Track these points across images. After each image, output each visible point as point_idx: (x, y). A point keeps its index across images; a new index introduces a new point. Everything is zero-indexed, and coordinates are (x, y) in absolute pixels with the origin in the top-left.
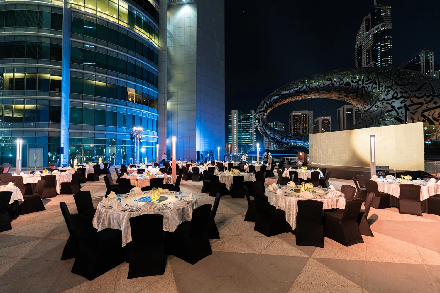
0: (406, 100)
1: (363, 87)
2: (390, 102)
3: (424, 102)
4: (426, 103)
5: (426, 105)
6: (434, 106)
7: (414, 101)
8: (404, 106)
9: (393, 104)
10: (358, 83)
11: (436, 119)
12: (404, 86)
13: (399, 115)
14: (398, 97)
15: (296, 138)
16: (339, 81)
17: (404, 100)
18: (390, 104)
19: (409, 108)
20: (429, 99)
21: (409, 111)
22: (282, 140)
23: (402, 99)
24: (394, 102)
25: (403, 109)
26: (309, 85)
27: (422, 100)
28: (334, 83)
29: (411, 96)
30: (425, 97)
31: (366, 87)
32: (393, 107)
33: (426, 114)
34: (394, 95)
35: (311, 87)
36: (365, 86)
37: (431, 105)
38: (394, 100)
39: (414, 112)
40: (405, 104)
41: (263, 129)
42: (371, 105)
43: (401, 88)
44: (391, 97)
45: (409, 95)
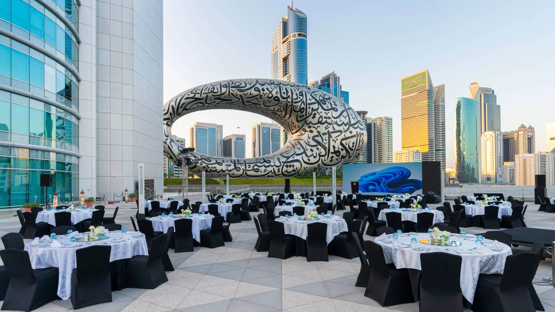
0: (329, 126)
1: (292, 105)
2: (316, 126)
3: (343, 131)
4: (344, 132)
5: (345, 133)
6: (350, 135)
7: (335, 129)
8: (328, 133)
9: (319, 129)
10: (287, 100)
11: (351, 148)
12: (328, 111)
13: (324, 142)
14: (323, 122)
15: (215, 162)
16: (268, 93)
17: (328, 126)
18: (316, 129)
19: (332, 135)
20: (346, 128)
21: (332, 138)
22: (197, 164)
23: (326, 125)
24: (319, 127)
25: (327, 136)
26: (232, 92)
27: (341, 128)
28: (262, 94)
29: (333, 122)
30: (344, 125)
31: (295, 106)
32: (318, 132)
33: (344, 142)
34: (319, 119)
35: (235, 95)
36: (294, 104)
37: (348, 134)
38: (319, 125)
39: (335, 139)
40: (328, 130)
41: (167, 146)
42: (298, 127)
43: (325, 113)
44: (317, 122)
45: (332, 121)
